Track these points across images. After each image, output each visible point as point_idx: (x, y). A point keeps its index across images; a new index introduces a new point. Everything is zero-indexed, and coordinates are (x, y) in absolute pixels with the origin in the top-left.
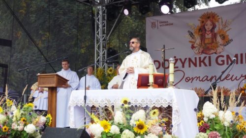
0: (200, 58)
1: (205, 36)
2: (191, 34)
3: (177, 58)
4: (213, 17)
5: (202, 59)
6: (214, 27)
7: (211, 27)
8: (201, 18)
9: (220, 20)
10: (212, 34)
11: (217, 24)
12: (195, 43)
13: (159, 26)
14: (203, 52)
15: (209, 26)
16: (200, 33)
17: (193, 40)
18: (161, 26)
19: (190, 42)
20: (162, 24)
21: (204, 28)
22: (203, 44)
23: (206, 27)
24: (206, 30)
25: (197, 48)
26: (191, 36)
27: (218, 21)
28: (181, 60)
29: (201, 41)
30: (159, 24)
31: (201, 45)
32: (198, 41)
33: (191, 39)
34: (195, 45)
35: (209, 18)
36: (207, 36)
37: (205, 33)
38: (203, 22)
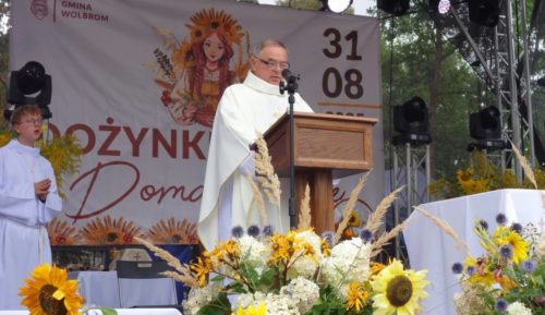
0: (186, 134)
1: (202, 74)
2: (164, 62)
3: (115, 124)
4: (227, 27)
5: (191, 138)
6: (228, 54)
7: (220, 53)
8: (192, 19)
9: (244, 40)
10: (222, 73)
11: (235, 47)
12: (172, 87)
13: (59, 13)
14: (195, 118)
15: (213, 49)
16: (190, 64)
17: (167, 79)
18: (64, 14)
19: (159, 82)
20: (68, 9)
21: (202, 51)
22: (195, 96)
23: (208, 51)
24: (205, 58)
25: (177, 105)
26: (163, 67)
27: (238, 42)
28: (128, 130)
29: (192, 87)
30: (60, 8)
31: (189, 97)
32: (182, 84)
33: (161, 75)
34: (174, 95)
35: (215, 25)
36: (207, 76)
37: (204, 66)
38: (198, 34)
